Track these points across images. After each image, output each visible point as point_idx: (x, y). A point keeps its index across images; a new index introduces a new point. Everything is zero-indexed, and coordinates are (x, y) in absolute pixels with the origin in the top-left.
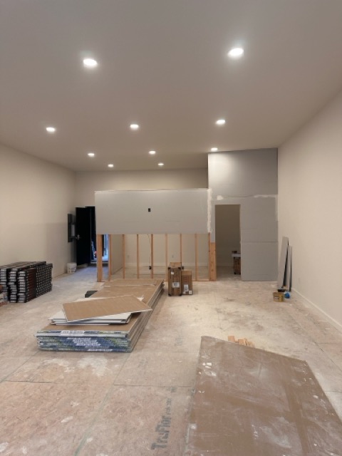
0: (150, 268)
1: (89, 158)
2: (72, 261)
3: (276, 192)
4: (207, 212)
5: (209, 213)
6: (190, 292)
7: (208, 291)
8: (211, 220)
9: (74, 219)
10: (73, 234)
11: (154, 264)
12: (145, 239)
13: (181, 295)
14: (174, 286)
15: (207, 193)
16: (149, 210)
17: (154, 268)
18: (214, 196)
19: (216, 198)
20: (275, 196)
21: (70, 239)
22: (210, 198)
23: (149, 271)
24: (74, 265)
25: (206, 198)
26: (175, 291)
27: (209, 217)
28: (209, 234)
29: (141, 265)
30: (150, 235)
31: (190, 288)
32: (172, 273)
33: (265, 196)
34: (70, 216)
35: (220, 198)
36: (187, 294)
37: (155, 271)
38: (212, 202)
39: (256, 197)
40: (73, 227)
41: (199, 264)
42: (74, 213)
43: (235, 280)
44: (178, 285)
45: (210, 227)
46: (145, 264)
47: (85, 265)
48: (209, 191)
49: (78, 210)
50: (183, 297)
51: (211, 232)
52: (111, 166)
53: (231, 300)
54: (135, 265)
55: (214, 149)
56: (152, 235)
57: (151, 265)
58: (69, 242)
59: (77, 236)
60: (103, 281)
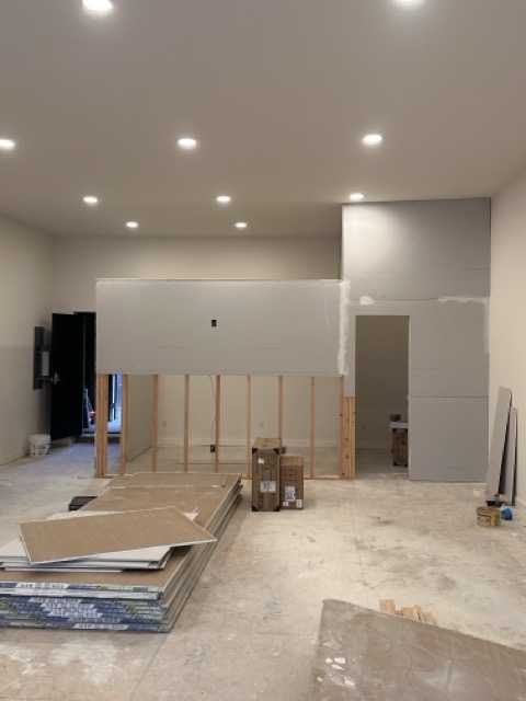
0: (213, 449)
1: (86, 206)
2: (42, 432)
3: (487, 292)
4: (337, 330)
5: (342, 332)
6: (299, 503)
7: (337, 501)
8: (346, 348)
9: (47, 340)
10: (45, 372)
11: (222, 441)
12: (202, 385)
13: (278, 509)
14: (263, 489)
15: (338, 290)
16: (214, 323)
17: (220, 450)
18: (354, 297)
19: (359, 300)
20: (484, 300)
21: (38, 383)
22: (345, 301)
23: (210, 456)
24: (45, 439)
25: (337, 301)
26: (266, 501)
27: (343, 340)
28: (342, 378)
29: (193, 441)
30: (214, 378)
31: (299, 493)
32: (261, 461)
33: (463, 299)
34: (39, 332)
35: (366, 301)
36: (293, 507)
37: (223, 456)
38: (350, 309)
39: (443, 300)
40: (46, 356)
41: (318, 443)
42: (49, 327)
43: (395, 478)
44: (273, 487)
45: (344, 364)
46: (200, 439)
47: (69, 440)
48: (344, 285)
49: (58, 319)
50: (282, 514)
51: (346, 374)
52: (132, 225)
53: (386, 523)
54: (180, 441)
55: (356, 197)
56: (218, 377)
57: (213, 443)
58: (35, 388)
59: (54, 377)
60: (108, 475)
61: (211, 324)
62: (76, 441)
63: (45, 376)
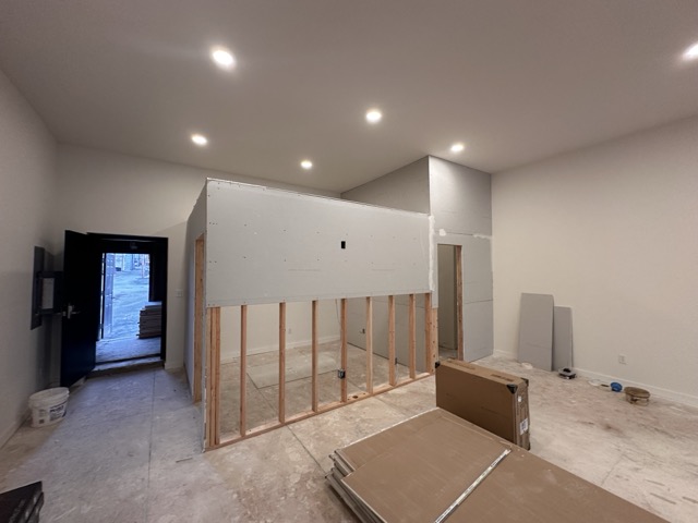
4: (428, 255)
5: (431, 257)
8: (433, 269)
10: (48, 303)
14: (522, 431)
15: (428, 222)
16: (343, 245)
18: (437, 232)
20: (490, 238)
21: (39, 317)
22: (432, 231)
25: (428, 232)
26: (524, 442)
27: (431, 263)
28: (428, 295)
32: (520, 400)
33: (483, 237)
34: (40, 254)
35: (442, 233)
38: (435, 238)
39: (475, 236)
40: (49, 285)
44: (527, 425)
45: (432, 282)
48: (431, 218)
51: (433, 290)
58: (33, 327)
59: (67, 311)
60: (222, 442)
61: (339, 245)
62: (87, 378)
63: (48, 310)
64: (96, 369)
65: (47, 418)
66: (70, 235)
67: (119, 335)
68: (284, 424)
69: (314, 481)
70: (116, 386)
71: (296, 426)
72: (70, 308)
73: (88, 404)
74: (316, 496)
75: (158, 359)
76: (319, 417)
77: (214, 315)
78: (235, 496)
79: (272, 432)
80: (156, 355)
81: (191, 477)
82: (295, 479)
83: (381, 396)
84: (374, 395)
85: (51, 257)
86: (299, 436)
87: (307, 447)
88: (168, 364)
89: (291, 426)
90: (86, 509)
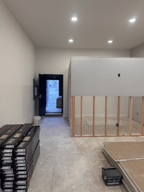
10: (36, 94)
16: (119, 75)
24: (39, 118)
30: (117, 97)
34: (34, 80)
52: (71, 41)
57: (117, 123)
58: (34, 100)
59: (40, 96)
60: (75, 136)
61: (118, 75)
62: (44, 116)
63: (36, 96)
64: (46, 114)
65: (37, 123)
66: (40, 75)
67: (51, 106)
68: (94, 136)
69: (99, 150)
70: (51, 119)
71: (98, 138)
72: (41, 95)
73: (45, 122)
74: (98, 153)
75: (61, 114)
76: (107, 137)
77: (73, 98)
78: (77, 147)
79: (90, 137)
80: (61, 113)
81: (67, 141)
82: (93, 148)
83: (135, 137)
84: (132, 136)
85: (36, 81)
86: (98, 140)
87: (100, 143)
88: (63, 115)
89: (96, 137)
90: (46, 140)
